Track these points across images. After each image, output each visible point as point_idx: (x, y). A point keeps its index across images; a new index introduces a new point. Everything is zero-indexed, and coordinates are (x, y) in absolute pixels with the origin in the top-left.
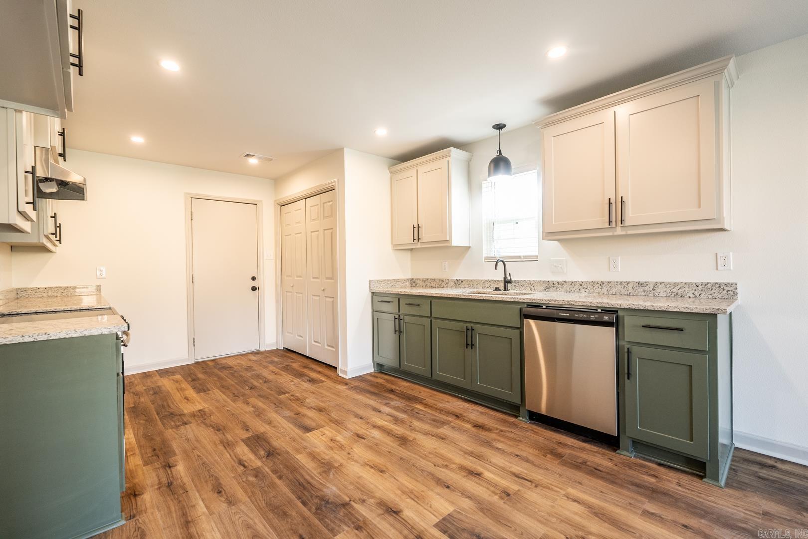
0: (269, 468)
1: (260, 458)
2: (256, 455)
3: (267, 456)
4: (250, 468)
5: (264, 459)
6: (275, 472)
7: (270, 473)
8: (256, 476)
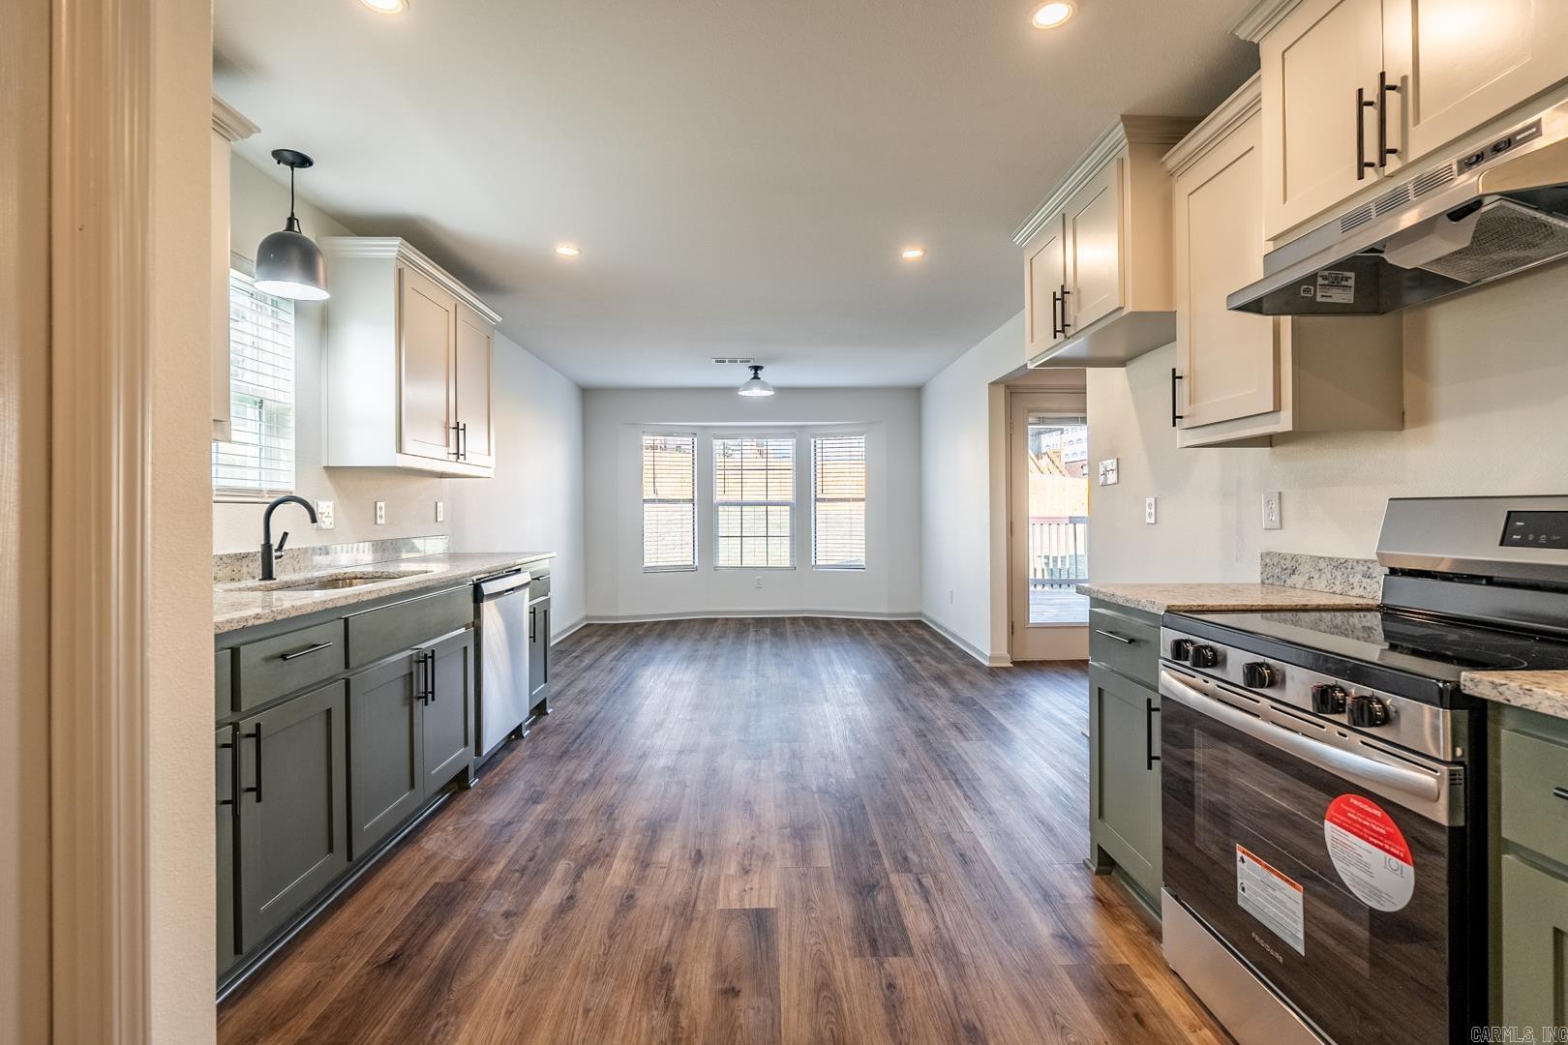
0: (882, 864)
1: (890, 887)
2: (893, 898)
3: (874, 886)
4: (911, 876)
5: (883, 882)
6: (877, 855)
7: (884, 856)
8: (906, 858)
